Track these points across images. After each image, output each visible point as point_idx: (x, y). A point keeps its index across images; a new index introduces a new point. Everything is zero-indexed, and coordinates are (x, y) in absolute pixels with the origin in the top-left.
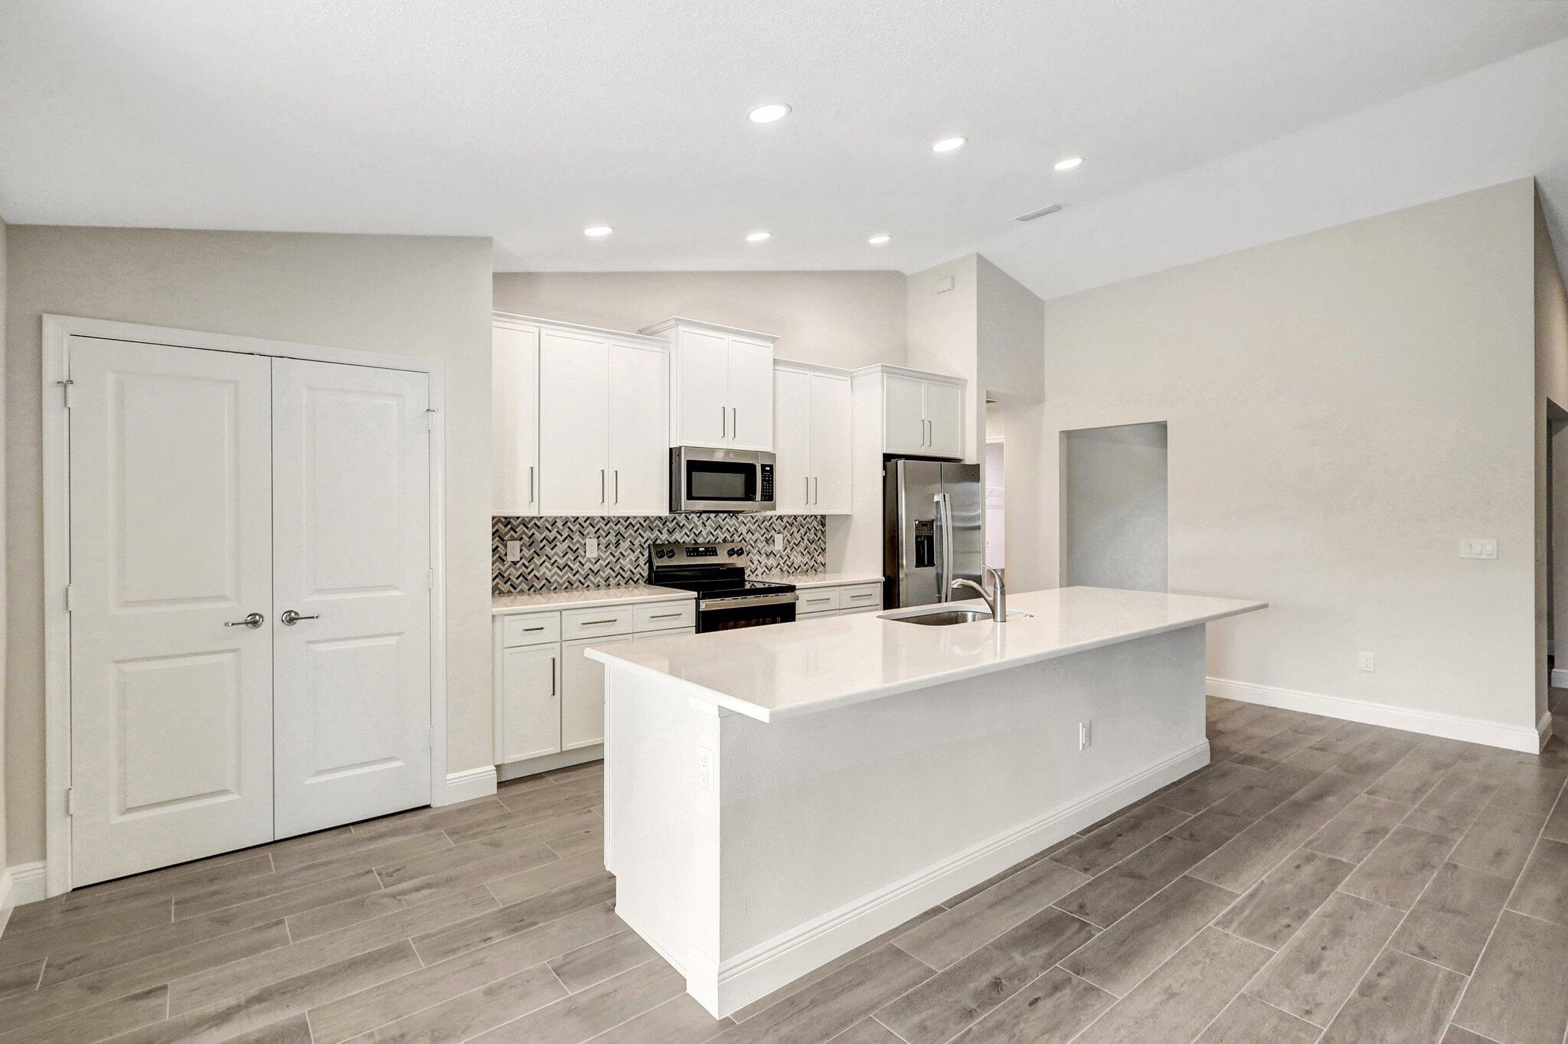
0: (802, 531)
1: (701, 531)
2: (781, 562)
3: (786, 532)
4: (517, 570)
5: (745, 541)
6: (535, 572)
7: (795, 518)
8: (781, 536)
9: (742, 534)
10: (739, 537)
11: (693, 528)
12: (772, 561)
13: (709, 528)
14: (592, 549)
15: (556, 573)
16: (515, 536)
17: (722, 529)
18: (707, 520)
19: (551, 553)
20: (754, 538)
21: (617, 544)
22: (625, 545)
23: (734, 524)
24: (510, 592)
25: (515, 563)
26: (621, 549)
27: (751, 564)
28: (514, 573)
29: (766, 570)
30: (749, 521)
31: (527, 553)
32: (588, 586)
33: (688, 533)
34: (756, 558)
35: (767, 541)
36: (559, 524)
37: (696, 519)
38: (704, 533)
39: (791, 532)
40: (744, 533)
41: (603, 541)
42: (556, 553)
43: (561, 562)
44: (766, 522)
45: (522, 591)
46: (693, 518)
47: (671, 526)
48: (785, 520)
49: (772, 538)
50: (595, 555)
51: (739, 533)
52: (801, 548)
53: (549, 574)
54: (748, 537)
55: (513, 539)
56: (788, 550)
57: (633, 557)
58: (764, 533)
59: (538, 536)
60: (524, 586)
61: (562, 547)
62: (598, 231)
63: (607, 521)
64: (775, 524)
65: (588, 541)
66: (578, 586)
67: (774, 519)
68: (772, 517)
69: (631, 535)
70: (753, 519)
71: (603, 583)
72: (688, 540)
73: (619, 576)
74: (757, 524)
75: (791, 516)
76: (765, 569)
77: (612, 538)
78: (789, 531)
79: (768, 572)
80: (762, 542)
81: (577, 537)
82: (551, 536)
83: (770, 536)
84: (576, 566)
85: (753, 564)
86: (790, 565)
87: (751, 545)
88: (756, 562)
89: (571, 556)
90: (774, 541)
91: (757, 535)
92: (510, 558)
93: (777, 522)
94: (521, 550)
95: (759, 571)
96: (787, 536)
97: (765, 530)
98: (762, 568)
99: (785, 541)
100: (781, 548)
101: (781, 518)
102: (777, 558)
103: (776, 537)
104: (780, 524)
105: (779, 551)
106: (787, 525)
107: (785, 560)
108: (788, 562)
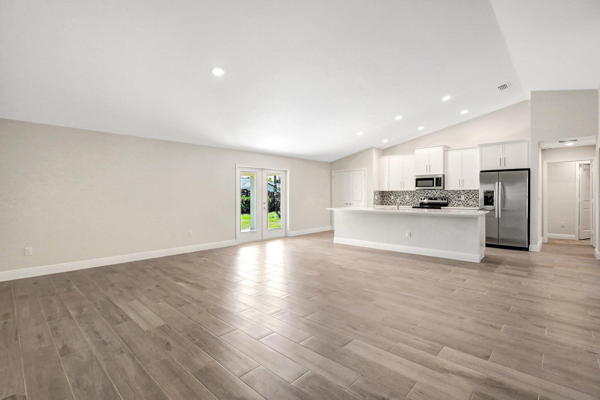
0: (473, 194)
2: (464, 203)
3: (466, 195)
6: (396, 201)
7: (470, 191)
8: (464, 196)
12: (460, 203)
14: (407, 197)
19: (399, 198)
20: (454, 196)
21: (413, 197)
22: (415, 197)
23: (446, 193)
24: (392, 205)
25: (393, 200)
26: (414, 198)
27: (452, 203)
28: (393, 201)
31: (395, 198)
32: (407, 205)
33: (432, 194)
34: (454, 202)
35: (458, 197)
36: (401, 192)
37: (434, 191)
38: (437, 195)
40: (450, 195)
41: (410, 196)
43: (401, 200)
44: (458, 192)
45: (394, 205)
47: (427, 193)
48: (466, 191)
49: (460, 197)
50: (408, 199)
51: (448, 195)
52: (473, 199)
54: (451, 196)
55: (392, 195)
56: (467, 200)
57: (417, 199)
59: (397, 195)
61: (402, 197)
63: (411, 192)
64: (462, 193)
67: (461, 191)
69: (417, 195)
70: (453, 191)
71: (410, 205)
72: (431, 196)
73: (414, 203)
74: (455, 192)
75: (468, 190)
76: (457, 205)
77: (412, 195)
79: (459, 206)
80: (456, 197)
81: (405, 195)
82: (399, 195)
84: (404, 201)
86: (467, 204)
87: (452, 198)
88: (454, 203)
89: (403, 199)
92: (392, 199)
95: (455, 205)
96: (466, 196)
97: (457, 194)
98: (456, 204)
99: (466, 197)
100: (464, 199)
101: (464, 191)
102: (462, 202)
103: (462, 196)
104: (464, 193)
105: (463, 200)
106: (467, 193)
107: (465, 203)
108: (467, 203)
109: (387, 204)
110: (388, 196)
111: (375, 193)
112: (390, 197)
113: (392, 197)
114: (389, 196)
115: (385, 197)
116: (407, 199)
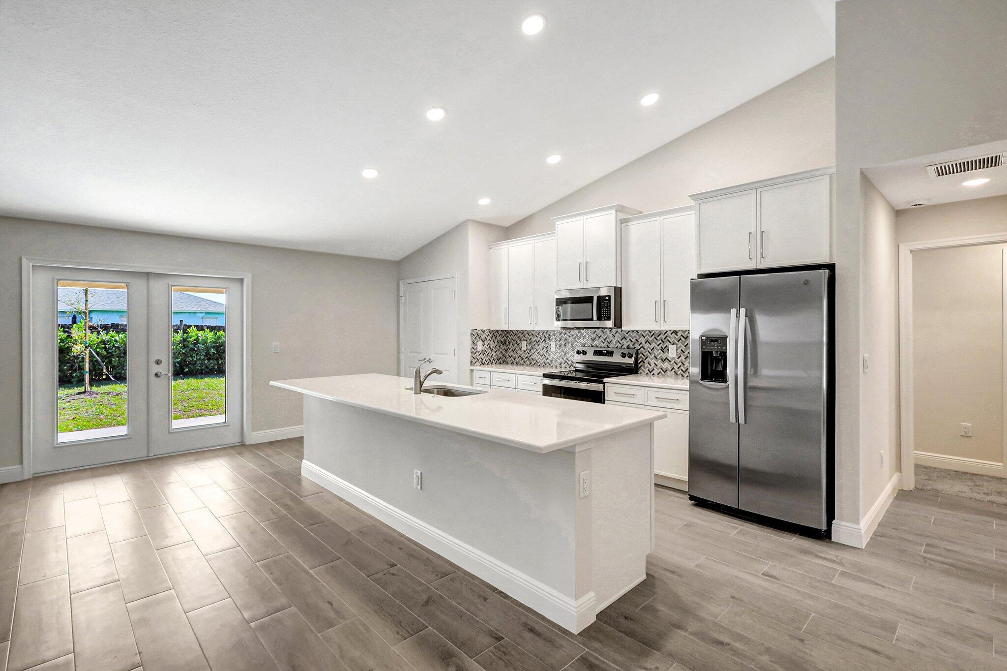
1: (612, 340)
2: (676, 367)
3: (680, 344)
4: (526, 354)
5: (644, 349)
6: (532, 357)
8: (675, 346)
9: (641, 343)
10: (639, 345)
11: (606, 338)
12: (666, 365)
13: (617, 338)
14: (553, 347)
15: (539, 358)
16: (525, 339)
17: (626, 339)
18: (616, 333)
19: (537, 348)
20: (651, 346)
21: (565, 346)
22: (568, 346)
23: (635, 336)
24: (523, 364)
25: (525, 351)
26: (567, 348)
27: (649, 366)
28: (524, 356)
29: (662, 371)
30: (647, 334)
31: (529, 347)
32: (552, 366)
33: (603, 341)
34: (653, 362)
35: (662, 349)
36: (541, 334)
37: (608, 332)
38: (614, 341)
39: (685, 344)
40: (643, 342)
41: (558, 343)
42: (539, 348)
43: (541, 353)
44: (661, 335)
45: (527, 365)
46: (606, 331)
47: (593, 336)
48: (679, 334)
49: (667, 348)
50: (554, 350)
51: (639, 343)
53: (537, 358)
54: (646, 346)
55: (524, 340)
56: (683, 358)
58: (660, 344)
59: (533, 340)
60: (528, 362)
61: (542, 345)
62: (484, 201)
64: (670, 338)
65: (552, 343)
66: (548, 366)
67: (669, 333)
68: (667, 332)
70: (651, 333)
71: (559, 366)
72: (602, 345)
73: (566, 363)
74: (654, 336)
75: (685, 330)
76: (660, 370)
77: (563, 342)
78: (683, 343)
79: (663, 373)
80: (658, 350)
81: (547, 340)
82: (538, 340)
83: (665, 346)
84: (547, 355)
85: (650, 365)
86: (684, 370)
87: (648, 351)
88: (653, 365)
90: (668, 350)
91: (653, 345)
92: (523, 349)
93: (672, 336)
94: (527, 346)
95: (656, 371)
96: (680, 346)
97: (660, 341)
98: (658, 369)
99: (679, 350)
100: (675, 355)
101: (676, 332)
102: (671, 363)
103: (671, 347)
104: (675, 338)
105: (673, 358)
106: (682, 338)
107: (679, 366)
108: (682, 368)
109: (515, 363)
110: (517, 342)
111: (476, 335)
112: (520, 344)
113: (524, 345)
114: (519, 342)
115: (511, 345)
116: (552, 350)
